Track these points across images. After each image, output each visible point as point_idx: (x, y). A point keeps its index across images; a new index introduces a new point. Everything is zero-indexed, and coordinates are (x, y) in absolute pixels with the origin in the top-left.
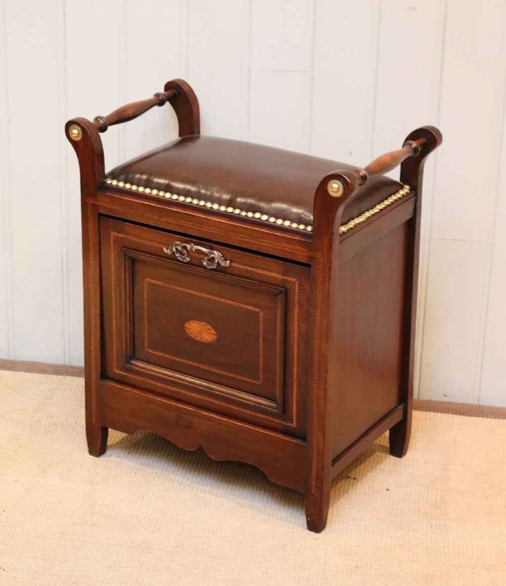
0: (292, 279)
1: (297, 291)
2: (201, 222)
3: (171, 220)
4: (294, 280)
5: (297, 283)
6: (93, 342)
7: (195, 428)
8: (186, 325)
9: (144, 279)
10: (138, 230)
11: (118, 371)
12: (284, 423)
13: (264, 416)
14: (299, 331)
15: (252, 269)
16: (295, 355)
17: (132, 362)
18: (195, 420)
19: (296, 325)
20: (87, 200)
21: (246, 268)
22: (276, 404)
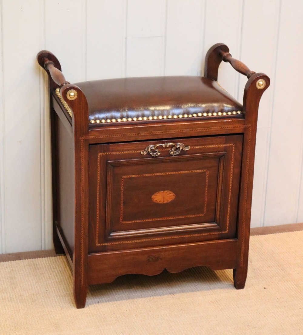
0: (230, 145)
1: (233, 151)
2: (168, 128)
3: (147, 133)
4: (232, 145)
5: (234, 146)
6: (83, 232)
7: (161, 259)
8: (153, 196)
9: (122, 177)
10: (121, 147)
11: (100, 245)
12: (220, 233)
13: (207, 234)
14: (234, 174)
15: (204, 147)
16: (230, 189)
17: (111, 234)
18: (162, 254)
19: (232, 171)
20: (80, 138)
21: (200, 147)
22: (216, 223)
